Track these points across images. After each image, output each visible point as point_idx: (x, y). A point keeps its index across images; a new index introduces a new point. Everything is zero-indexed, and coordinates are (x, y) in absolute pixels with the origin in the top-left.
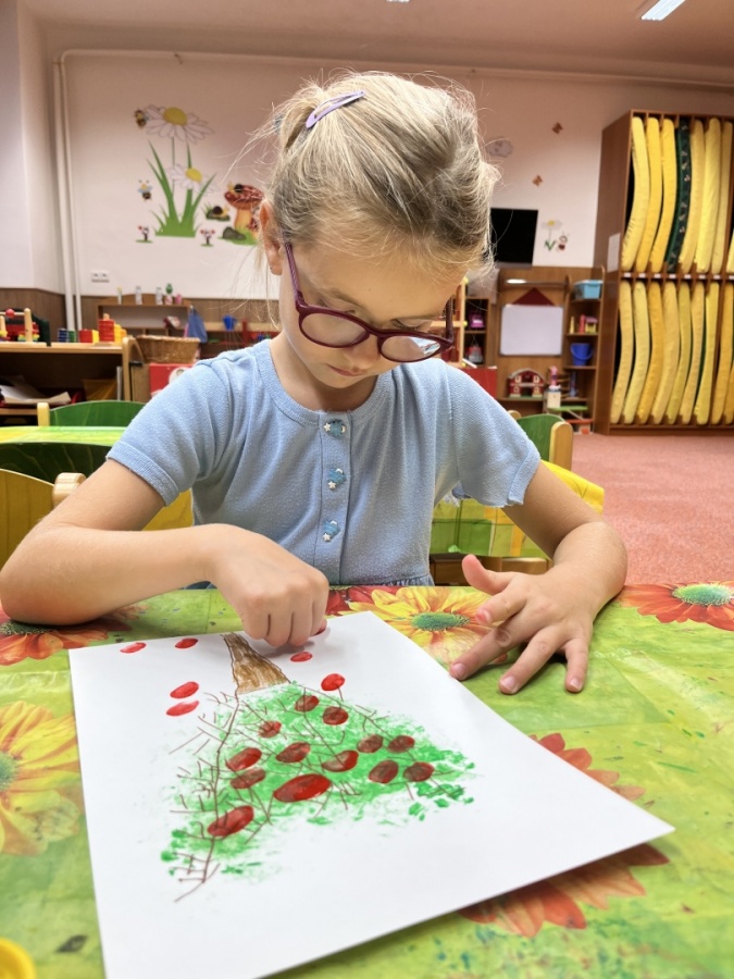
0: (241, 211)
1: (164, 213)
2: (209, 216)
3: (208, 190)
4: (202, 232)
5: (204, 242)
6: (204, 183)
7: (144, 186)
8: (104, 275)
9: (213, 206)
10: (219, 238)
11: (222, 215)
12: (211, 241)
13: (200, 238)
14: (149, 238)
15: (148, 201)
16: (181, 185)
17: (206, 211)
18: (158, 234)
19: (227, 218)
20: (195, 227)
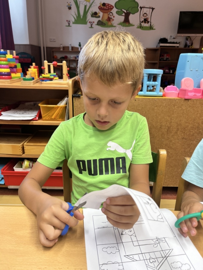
0: (104, 14)
1: (76, 15)
2: (92, 16)
3: (92, 5)
4: (89, 22)
5: (90, 26)
6: (91, 3)
7: (69, 4)
8: (54, 39)
9: (94, 12)
10: (96, 25)
11: (97, 16)
12: (93, 26)
13: (89, 25)
14: (70, 25)
15: (70, 10)
16: (82, 3)
17: (91, 14)
18: (73, 23)
19: (99, 17)
20: (87, 21)
